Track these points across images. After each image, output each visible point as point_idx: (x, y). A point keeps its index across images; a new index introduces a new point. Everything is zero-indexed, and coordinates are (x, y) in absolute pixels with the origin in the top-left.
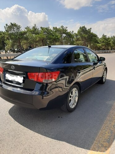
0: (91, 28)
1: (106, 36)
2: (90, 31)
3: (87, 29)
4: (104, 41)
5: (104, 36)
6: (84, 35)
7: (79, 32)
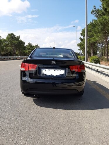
0: (19, 36)
1: (31, 44)
2: (19, 39)
3: (16, 37)
4: (30, 48)
5: (30, 44)
6: (14, 41)
7: (7, 38)
